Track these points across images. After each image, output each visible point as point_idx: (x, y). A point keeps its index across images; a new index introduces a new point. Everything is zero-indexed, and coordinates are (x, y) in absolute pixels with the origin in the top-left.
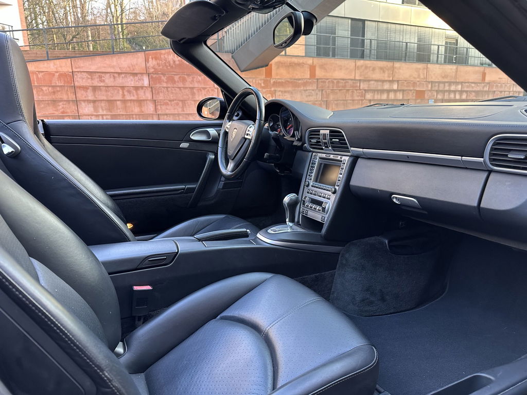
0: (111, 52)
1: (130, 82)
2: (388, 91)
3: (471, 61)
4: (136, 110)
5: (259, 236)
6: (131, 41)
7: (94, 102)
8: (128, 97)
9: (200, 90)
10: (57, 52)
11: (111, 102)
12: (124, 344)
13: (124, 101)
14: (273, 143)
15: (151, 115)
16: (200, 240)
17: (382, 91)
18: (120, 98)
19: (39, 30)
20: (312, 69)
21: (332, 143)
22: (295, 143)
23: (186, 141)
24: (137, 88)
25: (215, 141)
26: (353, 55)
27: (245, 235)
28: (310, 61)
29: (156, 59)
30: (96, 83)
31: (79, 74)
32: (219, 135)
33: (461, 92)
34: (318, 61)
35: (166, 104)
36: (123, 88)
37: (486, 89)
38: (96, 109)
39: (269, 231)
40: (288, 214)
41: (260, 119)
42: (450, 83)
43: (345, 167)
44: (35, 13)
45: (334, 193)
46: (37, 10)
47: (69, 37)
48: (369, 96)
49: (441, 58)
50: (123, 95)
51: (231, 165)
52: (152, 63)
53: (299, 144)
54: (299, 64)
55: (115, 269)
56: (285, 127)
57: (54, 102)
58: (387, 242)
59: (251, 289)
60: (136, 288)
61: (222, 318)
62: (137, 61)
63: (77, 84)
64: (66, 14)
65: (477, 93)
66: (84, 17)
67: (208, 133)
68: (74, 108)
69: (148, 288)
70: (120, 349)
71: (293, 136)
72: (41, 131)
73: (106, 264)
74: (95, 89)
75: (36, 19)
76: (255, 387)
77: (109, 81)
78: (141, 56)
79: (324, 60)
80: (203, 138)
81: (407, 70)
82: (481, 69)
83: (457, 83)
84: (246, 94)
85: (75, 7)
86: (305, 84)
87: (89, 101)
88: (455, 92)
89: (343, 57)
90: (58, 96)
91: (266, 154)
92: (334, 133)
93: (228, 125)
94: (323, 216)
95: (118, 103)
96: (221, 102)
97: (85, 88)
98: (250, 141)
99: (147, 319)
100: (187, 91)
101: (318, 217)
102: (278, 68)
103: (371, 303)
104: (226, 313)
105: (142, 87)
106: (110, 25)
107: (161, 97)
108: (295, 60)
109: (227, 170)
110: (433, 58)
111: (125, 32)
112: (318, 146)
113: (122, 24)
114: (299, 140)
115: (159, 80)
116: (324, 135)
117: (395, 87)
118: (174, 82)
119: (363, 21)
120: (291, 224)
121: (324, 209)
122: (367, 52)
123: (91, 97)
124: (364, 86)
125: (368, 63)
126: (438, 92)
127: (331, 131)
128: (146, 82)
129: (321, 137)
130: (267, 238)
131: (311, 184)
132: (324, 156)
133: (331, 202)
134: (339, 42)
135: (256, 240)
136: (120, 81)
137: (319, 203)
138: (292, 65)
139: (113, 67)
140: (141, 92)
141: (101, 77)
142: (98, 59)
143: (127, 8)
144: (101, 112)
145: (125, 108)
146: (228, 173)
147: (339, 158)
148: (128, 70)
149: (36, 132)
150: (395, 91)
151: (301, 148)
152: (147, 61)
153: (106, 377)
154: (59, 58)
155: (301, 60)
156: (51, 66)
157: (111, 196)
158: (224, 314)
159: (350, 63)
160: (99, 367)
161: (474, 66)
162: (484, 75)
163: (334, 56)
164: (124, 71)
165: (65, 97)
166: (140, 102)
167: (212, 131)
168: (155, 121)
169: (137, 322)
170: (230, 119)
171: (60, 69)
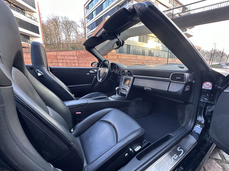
0: (67, 50)
1: (72, 58)
2: (136, 62)
3: (154, 56)
4: (74, 65)
5: (109, 98)
6: (72, 48)
7: (62, 63)
8: (71, 62)
9: (90, 60)
10: (53, 50)
11: (67, 63)
12: (73, 129)
13: (70, 63)
14: (112, 73)
15: (77, 66)
16: (93, 99)
17: (134, 62)
18: (69, 62)
19: (48, 44)
20: (118, 56)
21: (128, 74)
22: (118, 74)
23: (88, 73)
24: (74, 60)
25: (96, 73)
26: (127, 53)
27: (105, 98)
28: (117, 54)
29: (79, 52)
30: (63, 58)
31: (59, 56)
32: (97, 71)
33: (152, 63)
34: (119, 54)
35: (81, 64)
36: (70, 59)
37: (158, 62)
38: (63, 64)
39: (112, 97)
40: (117, 92)
41: (109, 67)
42: (150, 61)
43: (132, 80)
44: (47, 40)
45: (129, 87)
46: (47, 39)
47: (56, 46)
48: (131, 63)
49: (148, 55)
50: (70, 61)
51: (101, 79)
52: (78, 53)
53: (119, 74)
54: (114, 55)
55: (71, 108)
56: (115, 70)
57: (52, 63)
58: (141, 99)
59: (108, 112)
60: (77, 113)
61: (100, 121)
62: (74, 53)
63: (58, 58)
64: (55, 40)
65: (156, 63)
66: (60, 41)
67: (94, 71)
68: (57, 64)
69: (80, 113)
70: (72, 130)
71: (117, 72)
72: (49, 70)
73: (68, 107)
74: (63, 59)
75: (47, 41)
76: (111, 140)
77: (66, 57)
78: (75, 51)
79: (121, 54)
80: (93, 72)
81: (140, 57)
82: (157, 57)
83: (151, 61)
84: (105, 61)
85: (57, 39)
86: (116, 60)
87: (61, 62)
88: (151, 63)
89: (125, 54)
90: (53, 61)
91: (110, 77)
92: (129, 71)
93: (100, 69)
94: (126, 93)
95: (69, 63)
96: (98, 63)
97: (60, 59)
98: (106, 73)
99: (80, 121)
100: (87, 61)
101: (124, 93)
102: (109, 56)
103: (138, 115)
104: (102, 119)
105: (75, 59)
106: (67, 44)
107: (80, 62)
108: (113, 54)
109: (100, 80)
110: (146, 55)
111: (71, 45)
112: (124, 74)
113: (70, 43)
114: (119, 73)
115: (80, 58)
116: (126, 72)
117: (137, 61)
118: (83, 58)
119: (130, 45)
120: (118, 95)
121: (126, 91)
122: (131, 53)
123: (62, 61)
124: (130, 61)
125: (131, 55)
126: (147, 62)
127: (128, 71)
128: (76, 58)
129: (125, 72)
130: (111, 99)
131: (122, 84)
132: (126, 77)
133: (128, 89)
134: (124, 50)
135: (108, 99)
136: (69, 58)
137: (125, 89)
138: (113, 55)
139: (68, 54)
140: (75, 61)
141: (64, 56)
142: (64, 52)
143: (71, 39)
144: (64, 65)
145: (71, 64)
146: (100, 81)
147: (130, 78)
148: (72, 55)
149: (48, 70)
150: (137, 62)
151: (119, 75)
152: (76, 53)
153: (72, 144)
154: (53, 51)
155: (115, 54)
156: (51, 53)
157: (69, 87)
158: (101, 120)
159: (127, 55)
160: (70, 141)
161: (155, 57)
162: (157, 59)
163: (123, 53)
164: (70, 55)
165: (55, 61)
166: (75, 63)
167: (96, 70)
168: (78, 67)
169: (77, 122)
170: (100, 67)
171: (53, 54)
